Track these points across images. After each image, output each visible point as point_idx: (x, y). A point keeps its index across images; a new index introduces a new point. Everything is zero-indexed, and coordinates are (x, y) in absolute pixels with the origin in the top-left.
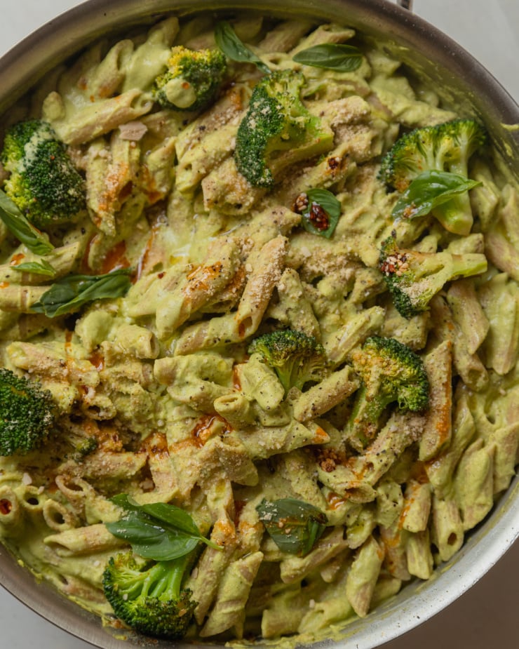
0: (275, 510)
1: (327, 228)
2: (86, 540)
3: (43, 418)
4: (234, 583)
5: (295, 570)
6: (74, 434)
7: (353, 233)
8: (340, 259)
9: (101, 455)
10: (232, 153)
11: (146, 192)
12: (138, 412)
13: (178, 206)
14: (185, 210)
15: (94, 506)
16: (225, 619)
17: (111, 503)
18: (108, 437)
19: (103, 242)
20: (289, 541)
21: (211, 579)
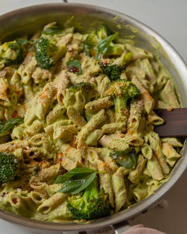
0: (116, 155)
1: (78, 71)
2: (53, 200)
3: (14, 161)
5: (134, 176)
6: (29, 168)
7: (87, 67)
8: (88, 77)
9: (43, 170)
10: (37, 66)
11: (15, 92)
12: (48, 146)
13: (28, 93)
14: (31, 93)
15: (50, 188)
16: (122, 198)
17: (56, 184)
18: (42, 163)
19: (9, 112)
20: (127, 163)
21: (108, 185)
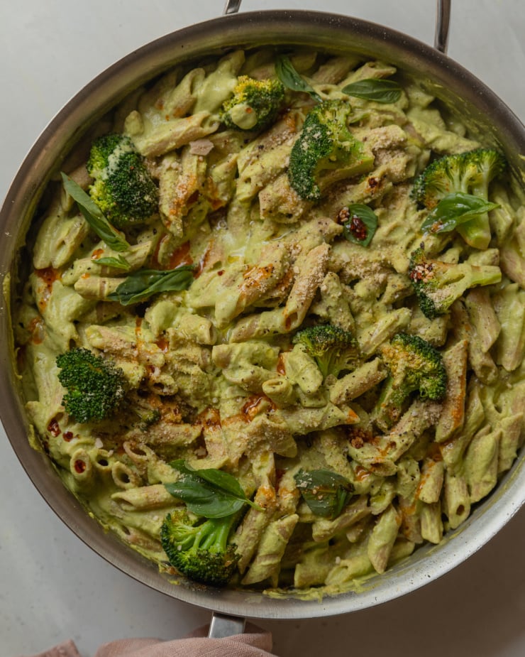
0: (310, 479)
1: (365, 238)
2: (147, 498)
3: (115, 392)
4: (273, 539)
5: (325, 531)
6: (140, 406)
7: (387, 243)
8: (375, 265)
9: (163, 425)
10: (286, 170)
11: (210, 200)
12: (197, 390)
13: (236, 213)
14: (243, 216)
15: (155, 469)
16: (264, 570)
17: (170, 466)
18: (169, 410)
19: (172, 242)
20: (321, 506)
21: (253, 536)
